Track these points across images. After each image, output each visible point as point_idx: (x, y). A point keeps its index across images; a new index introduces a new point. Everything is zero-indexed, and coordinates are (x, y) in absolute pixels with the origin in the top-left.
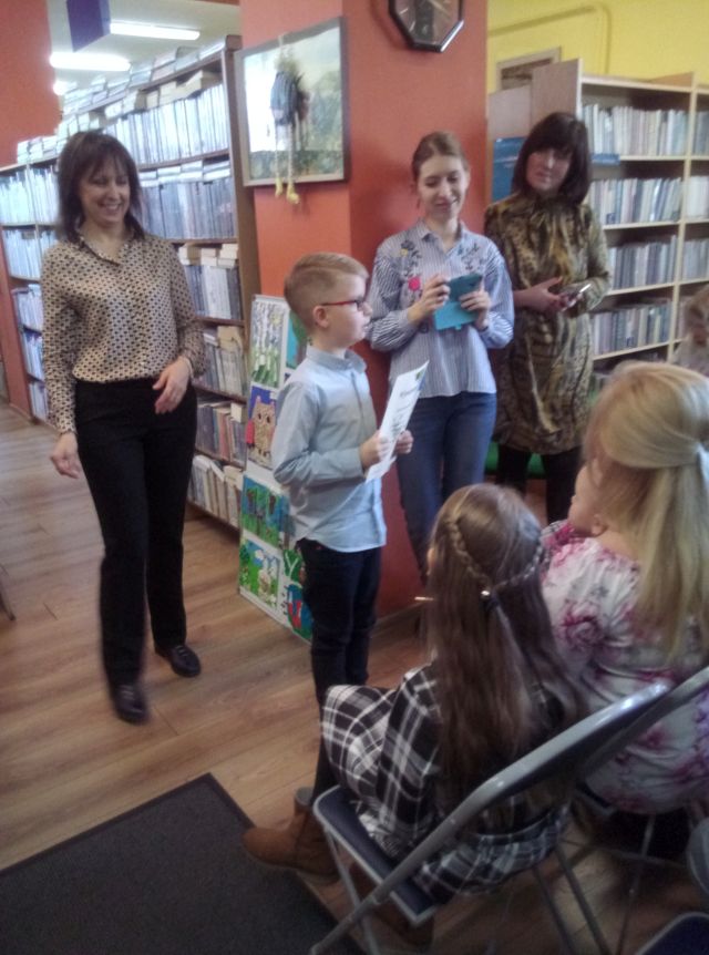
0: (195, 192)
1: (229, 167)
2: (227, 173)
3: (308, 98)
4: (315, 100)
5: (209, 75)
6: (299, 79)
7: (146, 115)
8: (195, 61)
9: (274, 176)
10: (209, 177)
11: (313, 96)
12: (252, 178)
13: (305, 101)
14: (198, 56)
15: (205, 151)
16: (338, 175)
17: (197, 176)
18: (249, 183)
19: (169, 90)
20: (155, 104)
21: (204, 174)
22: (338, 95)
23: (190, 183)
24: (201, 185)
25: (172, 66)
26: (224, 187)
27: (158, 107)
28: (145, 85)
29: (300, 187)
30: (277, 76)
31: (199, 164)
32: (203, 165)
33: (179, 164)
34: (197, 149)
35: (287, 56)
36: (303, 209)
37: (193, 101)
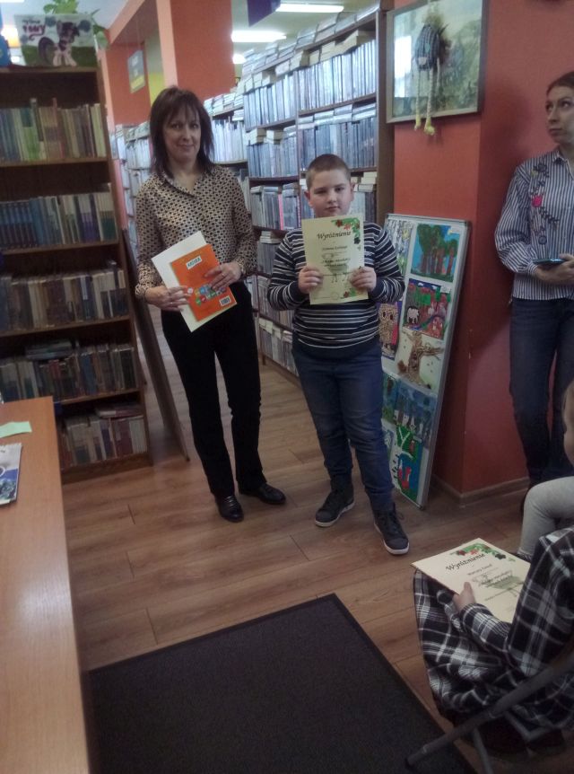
0: (344, 131)
1: (375, 108)
2: (373, 113)
3: (449, 46)
4: (455, 46)
5: (364, 34)
6: (444, 29)
7: (309, 70)
8: (353, 22)
9: (415, 113)
10: (358, 117)
11: (454, 43)
12: (394, 116)
13: (447, 48)
14: (355, 19)
15: (355, 97)
16: (472, 109)
17: (347, 117)
18: (390, 120)
19: (329, 49)
20: (317, 61)
21: (353, 115)
22: (479, 40)
23: (340, 123)
24: (350, 124)
25: (333, 28)
26: (370, 126)
27: (319, 63)
28: (309, 45)
29: (435, 121)
30: (424, 28)
31: (350, 107)
32: (353, 108)
33: (333, 109)
34: (348, 95)
35: (433, 11)
36: (437, 139)
37: (349, 56)
